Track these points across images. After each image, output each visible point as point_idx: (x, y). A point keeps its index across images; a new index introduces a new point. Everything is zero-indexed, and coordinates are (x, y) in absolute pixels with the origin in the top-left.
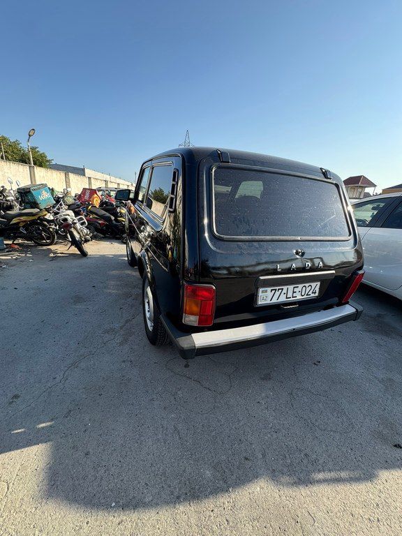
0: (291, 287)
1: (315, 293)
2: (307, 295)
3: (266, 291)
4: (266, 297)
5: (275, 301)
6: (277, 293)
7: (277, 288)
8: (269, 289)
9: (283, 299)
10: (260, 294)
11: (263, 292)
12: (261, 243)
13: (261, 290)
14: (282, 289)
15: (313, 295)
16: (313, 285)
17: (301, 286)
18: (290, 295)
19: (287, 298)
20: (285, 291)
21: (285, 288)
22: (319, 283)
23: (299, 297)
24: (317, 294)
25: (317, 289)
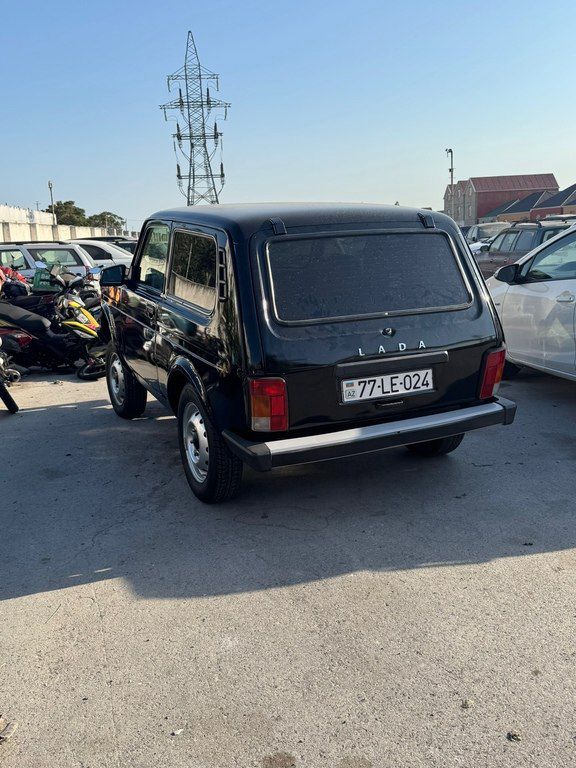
0: (387, 379)
1: (427, 385)
2: (415, 388)
3: (352, 385)
4: (354, 391)
5: (366, 396)
6: (369, 387)
7: (367, 380)
8: (356, 382)
9: (377, 393)
10: (345, 388)
11: (347, 385)
12: (335, 325)
13: (344, 383)
14: (375, 381)
15: (424, 388)
16: (422, 373)
17: (401, 376)
18: (387, 388)
19: (384, 393)
20: (379, 383)
21: (378, 379)
22: (430, 371)
23: (402, 391)
24: (431, 386)
25: (430, 379)
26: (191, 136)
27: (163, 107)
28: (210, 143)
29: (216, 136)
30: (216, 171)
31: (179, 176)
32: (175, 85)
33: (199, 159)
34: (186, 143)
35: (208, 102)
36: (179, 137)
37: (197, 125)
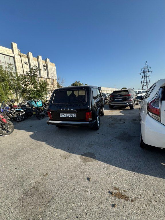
0: (67, 114)
2: (72, 116)
4: (62, 115)
5: (63, 116)
6: (64, 115)
8: (62, 114)
9: (65, 116)
13: (60, 114)
16: (74, 114)
17: (70, 114)
18: (67, 116)
20: (66, 115)
21: (66, 114)
22: (75, 114)
23: (70, 117)
24: (75, 117)
25: (75, 115)
26: (144, 77)
27: (140, 73)
28: (148, 77)
29: (149, 76)
30: (148, 81)
31: (142, 83)
32: (143, 70)
33: (145, 80)
34: (143, 78)
35: (148, 71)
36: (142, 77)
37: (146, 75)
